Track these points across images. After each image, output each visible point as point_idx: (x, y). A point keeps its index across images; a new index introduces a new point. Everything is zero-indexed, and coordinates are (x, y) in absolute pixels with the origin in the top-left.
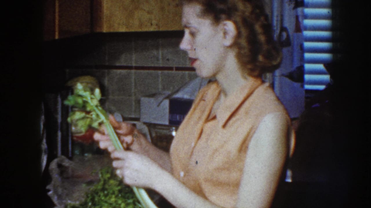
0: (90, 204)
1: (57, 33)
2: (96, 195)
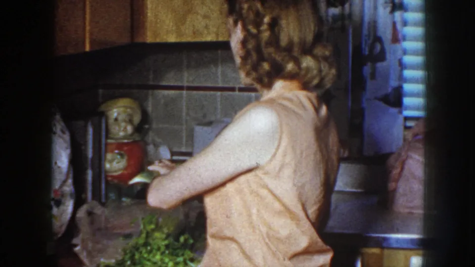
0: (129, 263)
2: (136, 252)
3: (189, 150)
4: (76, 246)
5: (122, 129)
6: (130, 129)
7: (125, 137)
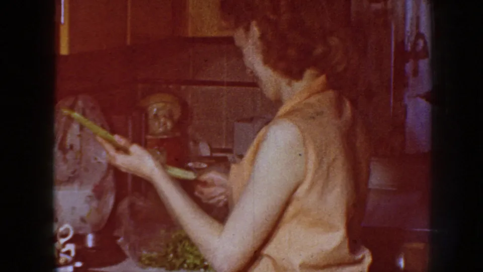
0: (171, 256)
1: (129, 36)
2: (179, 245)
3: (230, 147)
4: (118, 238)
5: (161, 125)
6: (169, 124)
7: (164, 133)
